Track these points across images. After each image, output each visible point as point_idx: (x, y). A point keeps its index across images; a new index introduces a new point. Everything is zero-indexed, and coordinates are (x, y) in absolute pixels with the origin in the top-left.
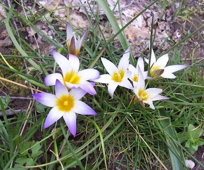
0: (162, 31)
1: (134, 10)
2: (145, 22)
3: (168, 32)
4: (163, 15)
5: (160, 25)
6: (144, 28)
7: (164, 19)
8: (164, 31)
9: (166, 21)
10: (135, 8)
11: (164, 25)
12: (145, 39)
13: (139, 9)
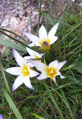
0: (32, 12)
1: (7, 18)
2: (18, 18)
3: (35, 10)
4: (24, 4)
5: (27, 11)
6: (20, 22)
7: (26, 6)
8: (33, 12)
9: (28, 6)
10: (7, 17)
11: (30, 9)
12: (26, 27)
13: (9, 15)
